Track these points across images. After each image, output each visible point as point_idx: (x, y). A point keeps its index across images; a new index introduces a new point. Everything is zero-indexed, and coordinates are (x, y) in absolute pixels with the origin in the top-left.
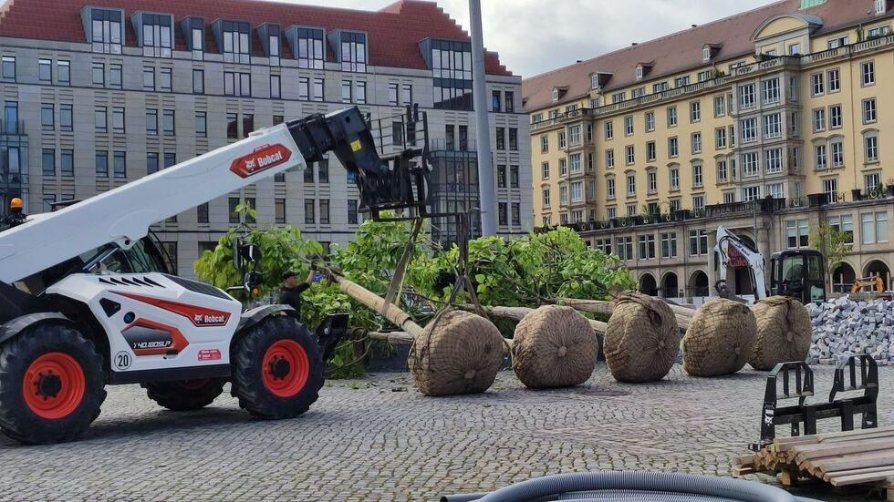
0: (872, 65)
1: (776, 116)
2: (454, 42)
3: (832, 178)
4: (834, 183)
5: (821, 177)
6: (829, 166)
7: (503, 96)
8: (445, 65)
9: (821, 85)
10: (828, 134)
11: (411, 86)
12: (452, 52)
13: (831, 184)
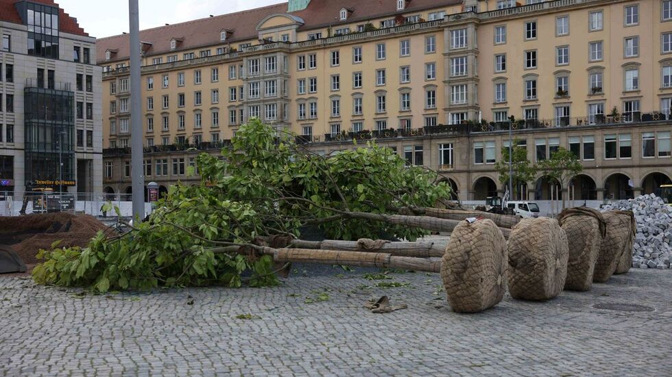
0: (338, 53)
1: (273, 82)
2: (45, 6)
3: (309, 125)
4: (310, 128)
5: (302, 124)
6: (307, 117)
7: (82, 50)
8: (38, 23)
9: (304, 64)
10: (307, 96)
11: (10, 36)
12: (43, 14)
13: (309, 129)
